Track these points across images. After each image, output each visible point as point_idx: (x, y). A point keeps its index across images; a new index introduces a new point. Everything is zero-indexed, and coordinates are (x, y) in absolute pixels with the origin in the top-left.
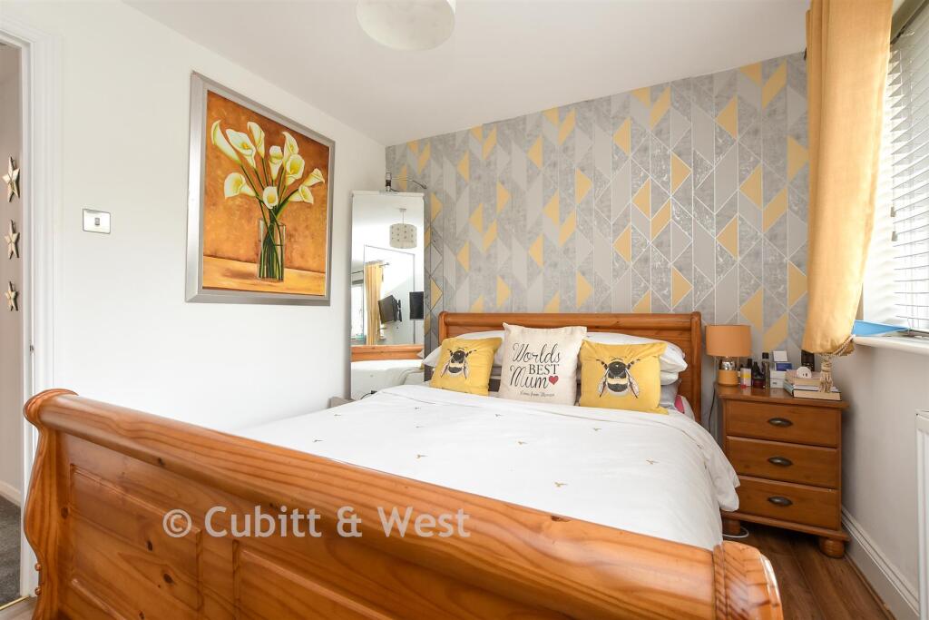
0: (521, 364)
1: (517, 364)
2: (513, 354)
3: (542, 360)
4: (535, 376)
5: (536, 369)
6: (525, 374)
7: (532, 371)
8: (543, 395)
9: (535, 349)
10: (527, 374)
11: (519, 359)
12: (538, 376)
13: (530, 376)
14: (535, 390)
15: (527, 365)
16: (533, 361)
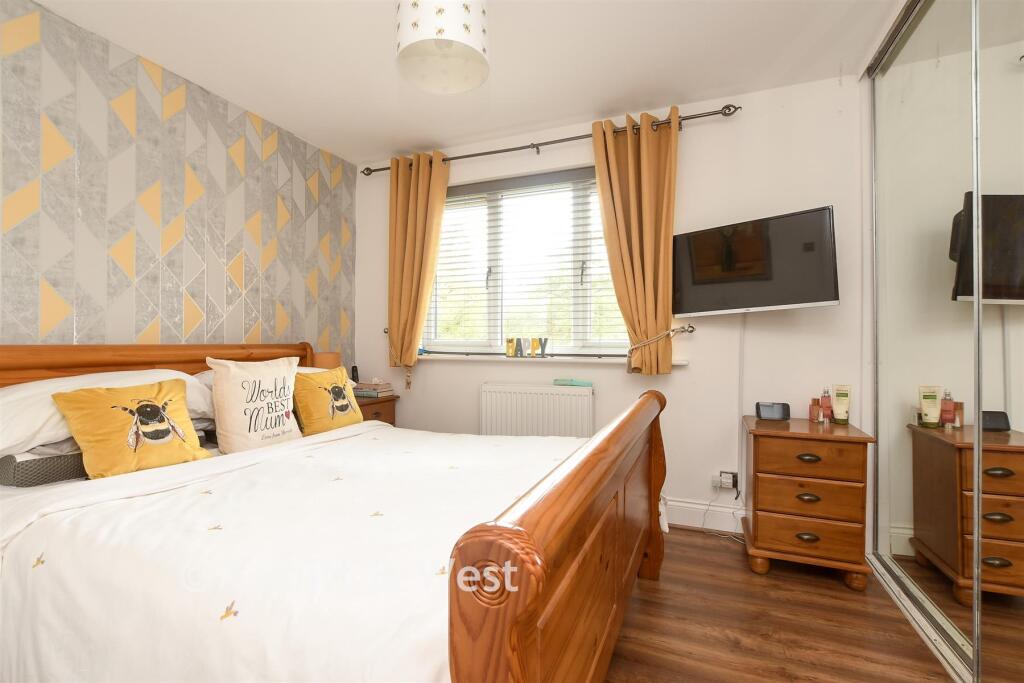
0: (259, 404)
1: (252, 406)
2: (245, 394)
3: (277, 395)
4: (274, 415)
5: (273, 406)
6: (265, 414)
7: (271, 410)
8: (284, 433)
9: (267, 385)
10: (266, 415)
11: (254, 399)
12: (276, 414)
13: (269, 416)
14: (277, 430)
15: (264, 404)
16: (269, 399)
